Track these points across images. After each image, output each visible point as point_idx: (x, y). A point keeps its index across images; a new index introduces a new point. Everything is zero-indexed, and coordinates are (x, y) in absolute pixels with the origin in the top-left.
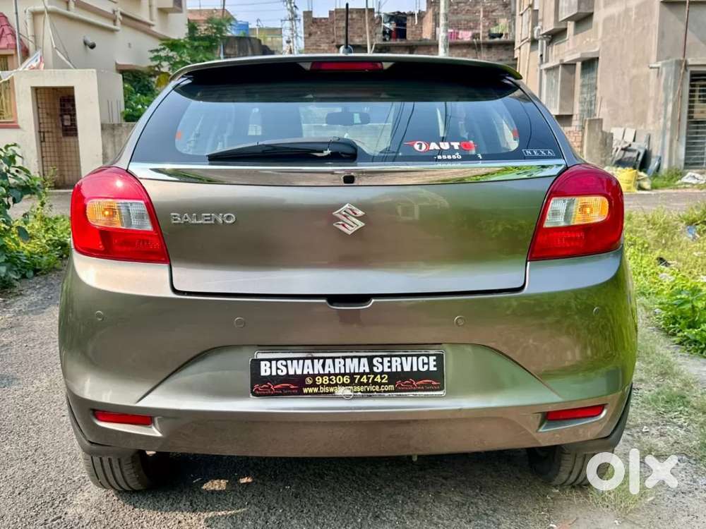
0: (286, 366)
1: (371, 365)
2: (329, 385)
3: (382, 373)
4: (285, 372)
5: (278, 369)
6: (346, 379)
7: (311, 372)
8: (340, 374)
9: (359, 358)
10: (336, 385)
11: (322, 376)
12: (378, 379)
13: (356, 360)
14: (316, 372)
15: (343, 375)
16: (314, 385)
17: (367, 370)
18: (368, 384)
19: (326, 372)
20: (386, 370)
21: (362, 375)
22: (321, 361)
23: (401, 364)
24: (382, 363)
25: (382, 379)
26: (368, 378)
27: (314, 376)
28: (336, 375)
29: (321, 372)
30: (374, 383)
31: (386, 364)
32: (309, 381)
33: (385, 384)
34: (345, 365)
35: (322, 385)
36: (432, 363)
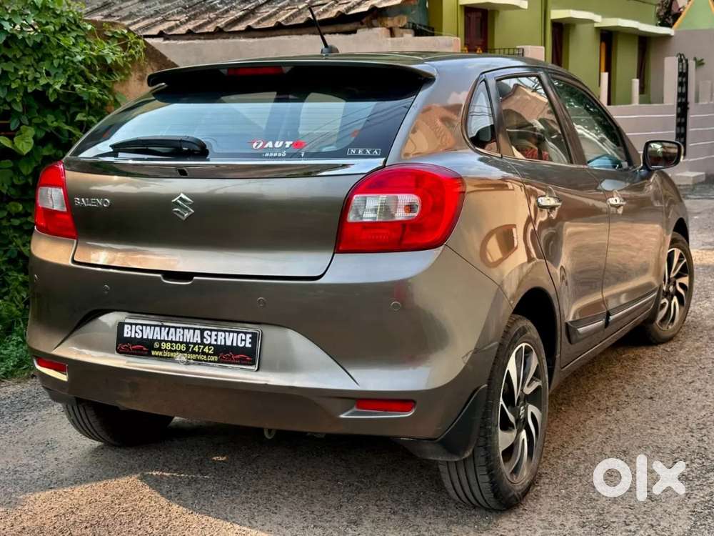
0: (142, 331)
1: (202, 337)
2: (170, 351)
3: (210, 345)
4: (140, 336)
5: (136, 332)
6: (183, 347)
7: (159, 338)
8: (179, 342)
9: (195, 329)
10: (175, 351)
11: (166, 342)
12: (206, 350)
13: (192, 331)
14: (162, 339)
15: (182, 343)
16: (160, 349)
17: (199, 342)
18: (198, 353)
19: (170, 339)
20: (213, 342)
21: (195, 344)
22: (167, 329)
23: (225, 338)
24: (210, 336)
25: (209, 350)
26: (199, 348)
27: (160, 341)
28: (176, 342)
29: (166, 339)
30: (203, 353)
31: (214, 337)
32: (156, 345)
33: (211, 355)
34: (183, 335)
35: (166, 350)
36: (249, 340)
